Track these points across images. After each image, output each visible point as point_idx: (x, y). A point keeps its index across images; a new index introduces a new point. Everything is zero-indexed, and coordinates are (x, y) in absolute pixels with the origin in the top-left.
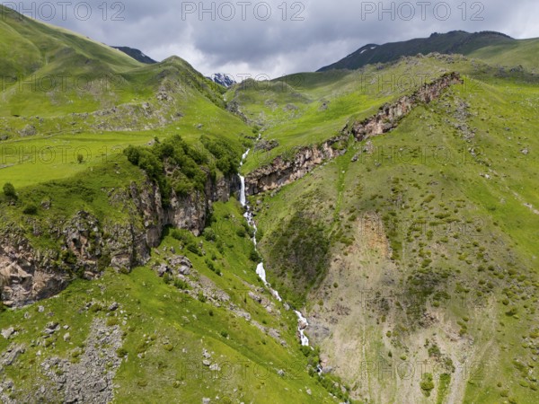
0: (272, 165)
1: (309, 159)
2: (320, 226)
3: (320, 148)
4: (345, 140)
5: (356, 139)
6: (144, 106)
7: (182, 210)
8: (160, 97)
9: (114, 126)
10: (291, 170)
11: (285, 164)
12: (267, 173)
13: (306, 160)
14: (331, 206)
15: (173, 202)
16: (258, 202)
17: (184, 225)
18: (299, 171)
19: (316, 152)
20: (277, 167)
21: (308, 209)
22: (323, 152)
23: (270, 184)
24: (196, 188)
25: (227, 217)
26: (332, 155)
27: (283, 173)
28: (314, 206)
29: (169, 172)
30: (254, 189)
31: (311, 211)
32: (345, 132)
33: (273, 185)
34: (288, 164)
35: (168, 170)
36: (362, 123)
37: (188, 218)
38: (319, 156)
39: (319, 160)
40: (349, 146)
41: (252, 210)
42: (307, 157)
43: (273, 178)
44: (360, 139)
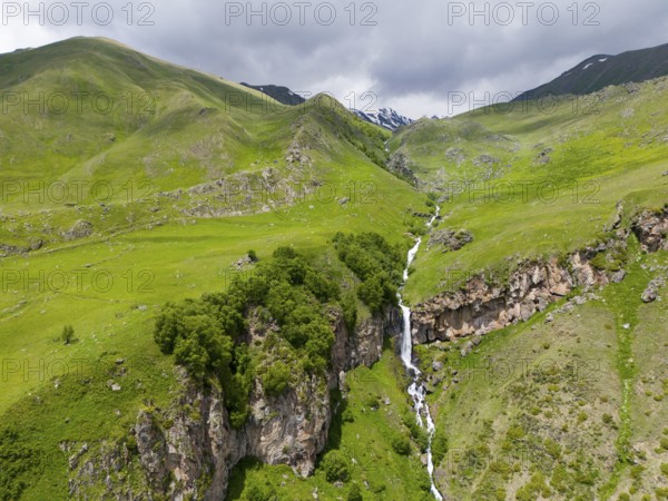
0: (464, 292)
1: (540, 285)
2: (583, 468)
3: (563, 263)
4: (619, 249)
5: (645, 248)
6: (265, 175)
7: (276, 424)
8: (290, 158)
9: (215, 210)
10: (501, 302)
11: (490, 291)
12: (454, 305)
13: (532, 286)
14: (607, 420)
15: (258, 409)
16: (437, 364)
17: (281, 456)
18: (517, 306)
19: (557, 273)
20: (474, 296)
21: (548, 415)
22: (571, 273)
23: (458, 326)
24: (308, 370)
25: (375, 405)
26: (590, 280)
27: (485, 307)
28: (565, 410)
29: (257, 338)
30: (429, 334)
31: (558, 423)
32: (619, 232)
33: (466, 328)
34: (496, 293)
35: (256, 332)
36: (657, 215)
37: (289, 438)
38: (563, 281)
39: (562, 289)
40: (631, 262)
41: (423, 378)
42: (536, 279)
43: (466, 314)
44: (654, 247)
